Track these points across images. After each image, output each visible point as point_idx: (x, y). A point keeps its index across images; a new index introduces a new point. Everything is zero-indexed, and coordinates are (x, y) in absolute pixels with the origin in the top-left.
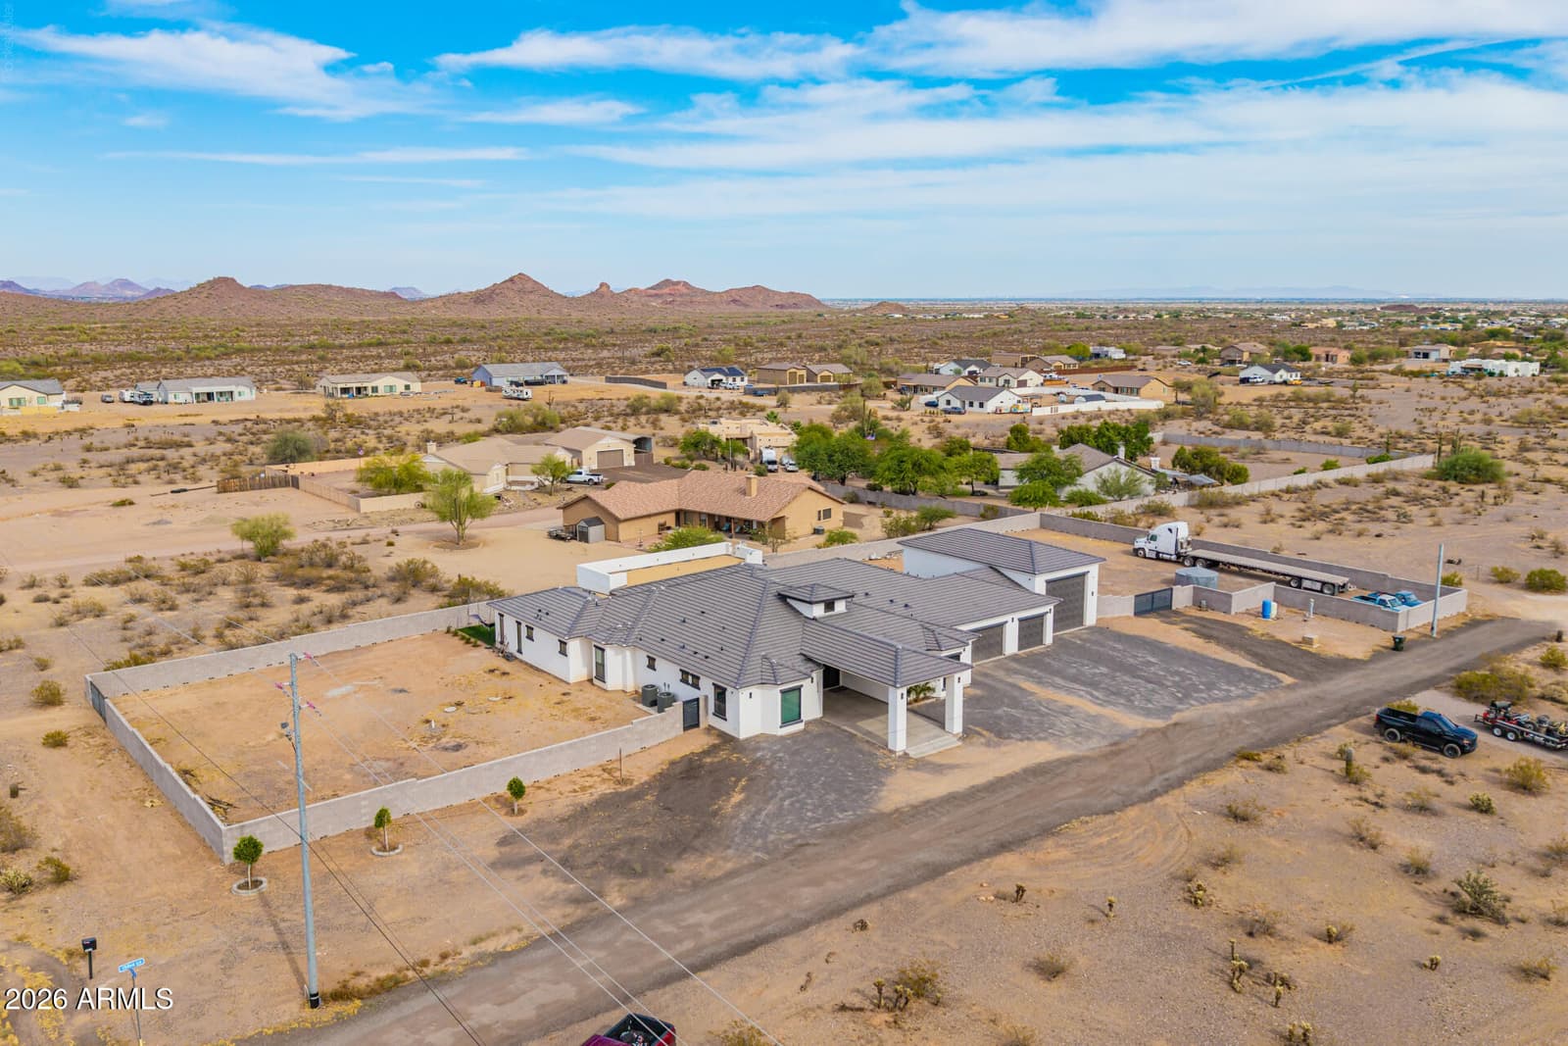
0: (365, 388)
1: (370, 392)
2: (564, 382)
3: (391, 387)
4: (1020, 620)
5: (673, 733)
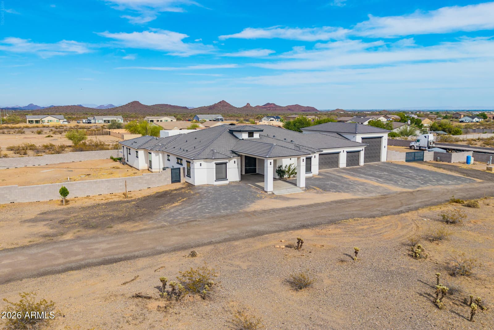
0: (158, 121)
3: (167, 120)
4: (347, 152)
5: (166, 184)
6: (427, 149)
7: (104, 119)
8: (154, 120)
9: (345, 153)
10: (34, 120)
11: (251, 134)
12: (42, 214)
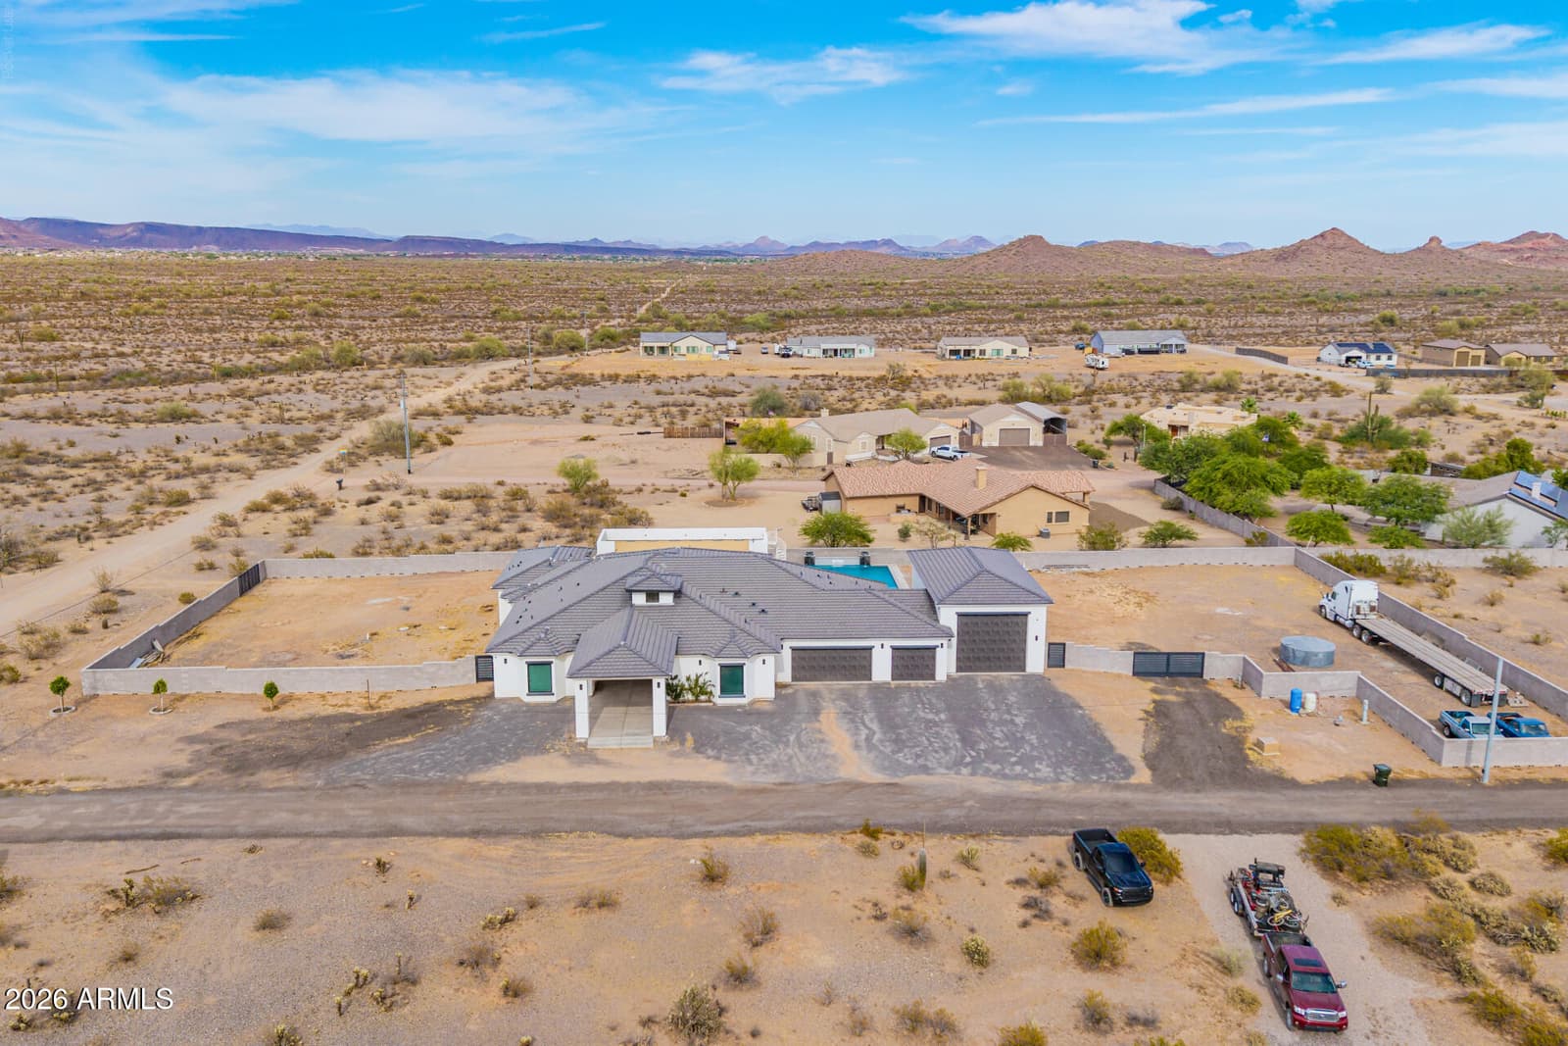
0: (974, 350)
1: (977, 355)
2: (1183, 351)
3: (998, 351)
4: (894, 649)
5: (465, 682)
6: (1348, 623)
7: (824, 346)
8: (963, 348)
9: (888, 652)
10: (656, 345)
11: (652, 595)
12: (223, 726)
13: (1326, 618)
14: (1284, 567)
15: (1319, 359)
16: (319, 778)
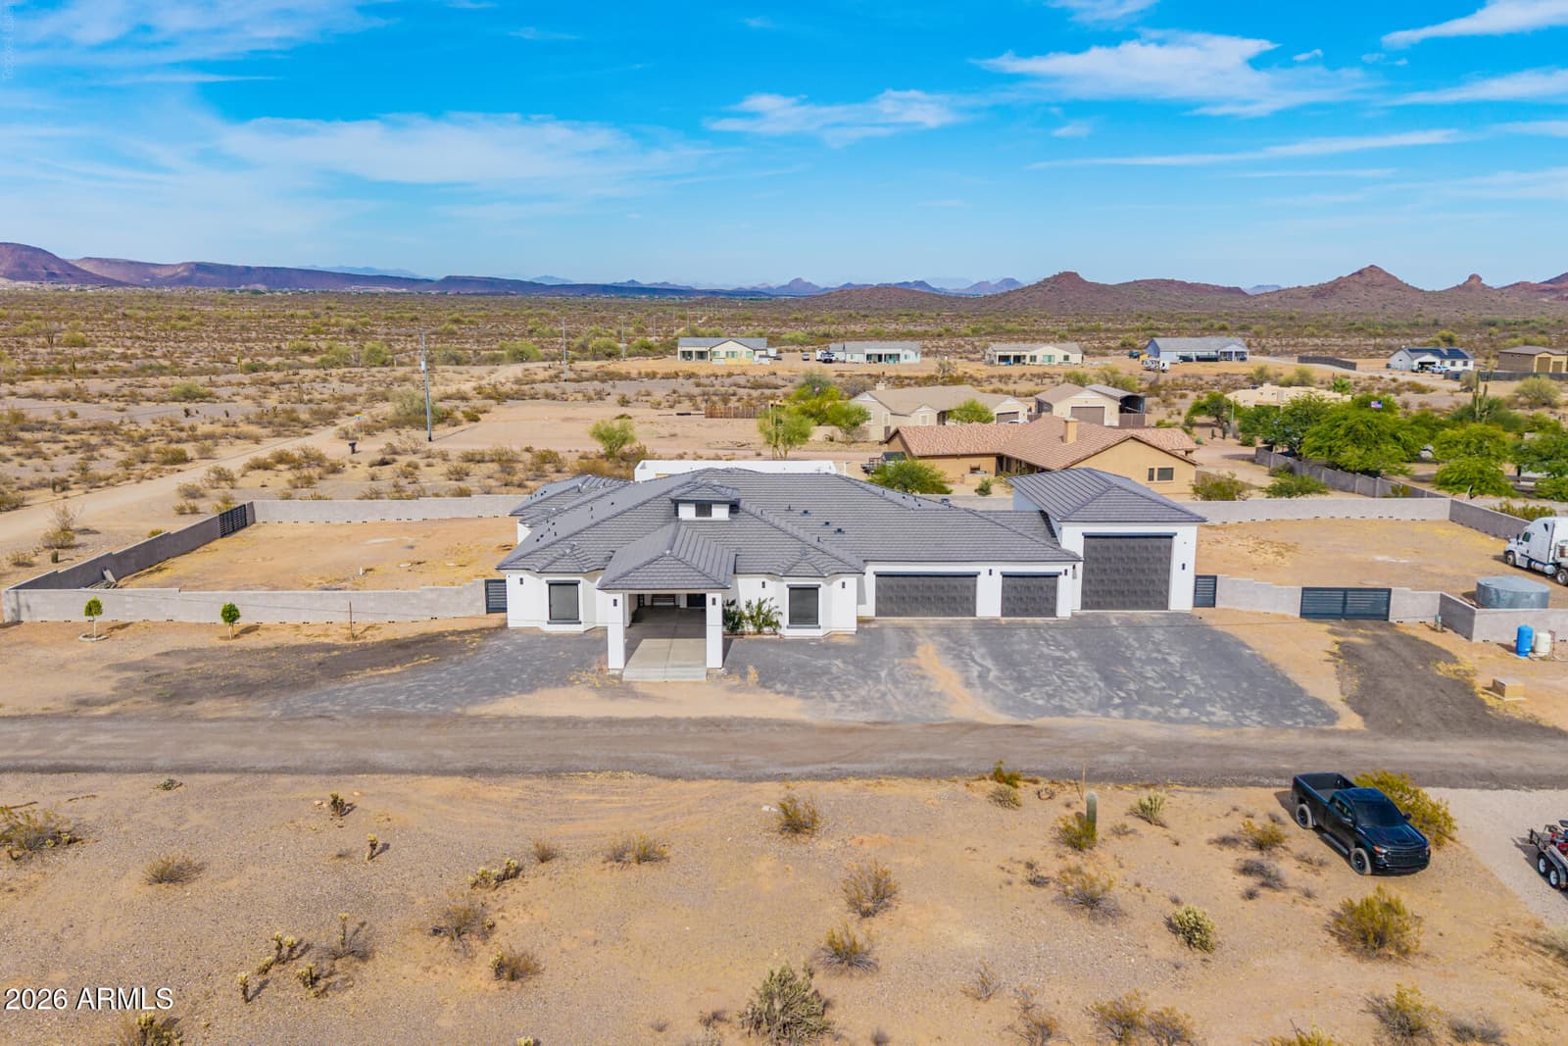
0: (1024, 357)
1: (1028, 361)
2: (1243, 359)
3: (1050, 357)
4: (1005, 576)
5: (473, 613)
6: (1549, 569)
7: (868, 351)
8: (1012, 354)
9: (998, 580)
10: (694, 349)
11: (703, 508)
13: (1515, 566)
14: (1439, 522)
15: (1388, 366)
16: (275, 709)
